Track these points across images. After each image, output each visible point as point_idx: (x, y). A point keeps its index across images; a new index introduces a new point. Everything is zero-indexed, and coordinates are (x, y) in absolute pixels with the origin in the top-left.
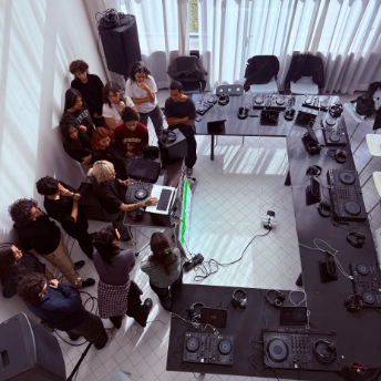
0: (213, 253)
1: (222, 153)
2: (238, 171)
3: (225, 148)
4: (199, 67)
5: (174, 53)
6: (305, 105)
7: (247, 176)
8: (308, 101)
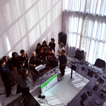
0: (48, 98)
1: (75, 78)
2: (75, 85)
3: (77, 78)
4: (82, 55)
5: (78, 49)
6: (104, 77)
7: (76, 88)
8: (105, 76)
